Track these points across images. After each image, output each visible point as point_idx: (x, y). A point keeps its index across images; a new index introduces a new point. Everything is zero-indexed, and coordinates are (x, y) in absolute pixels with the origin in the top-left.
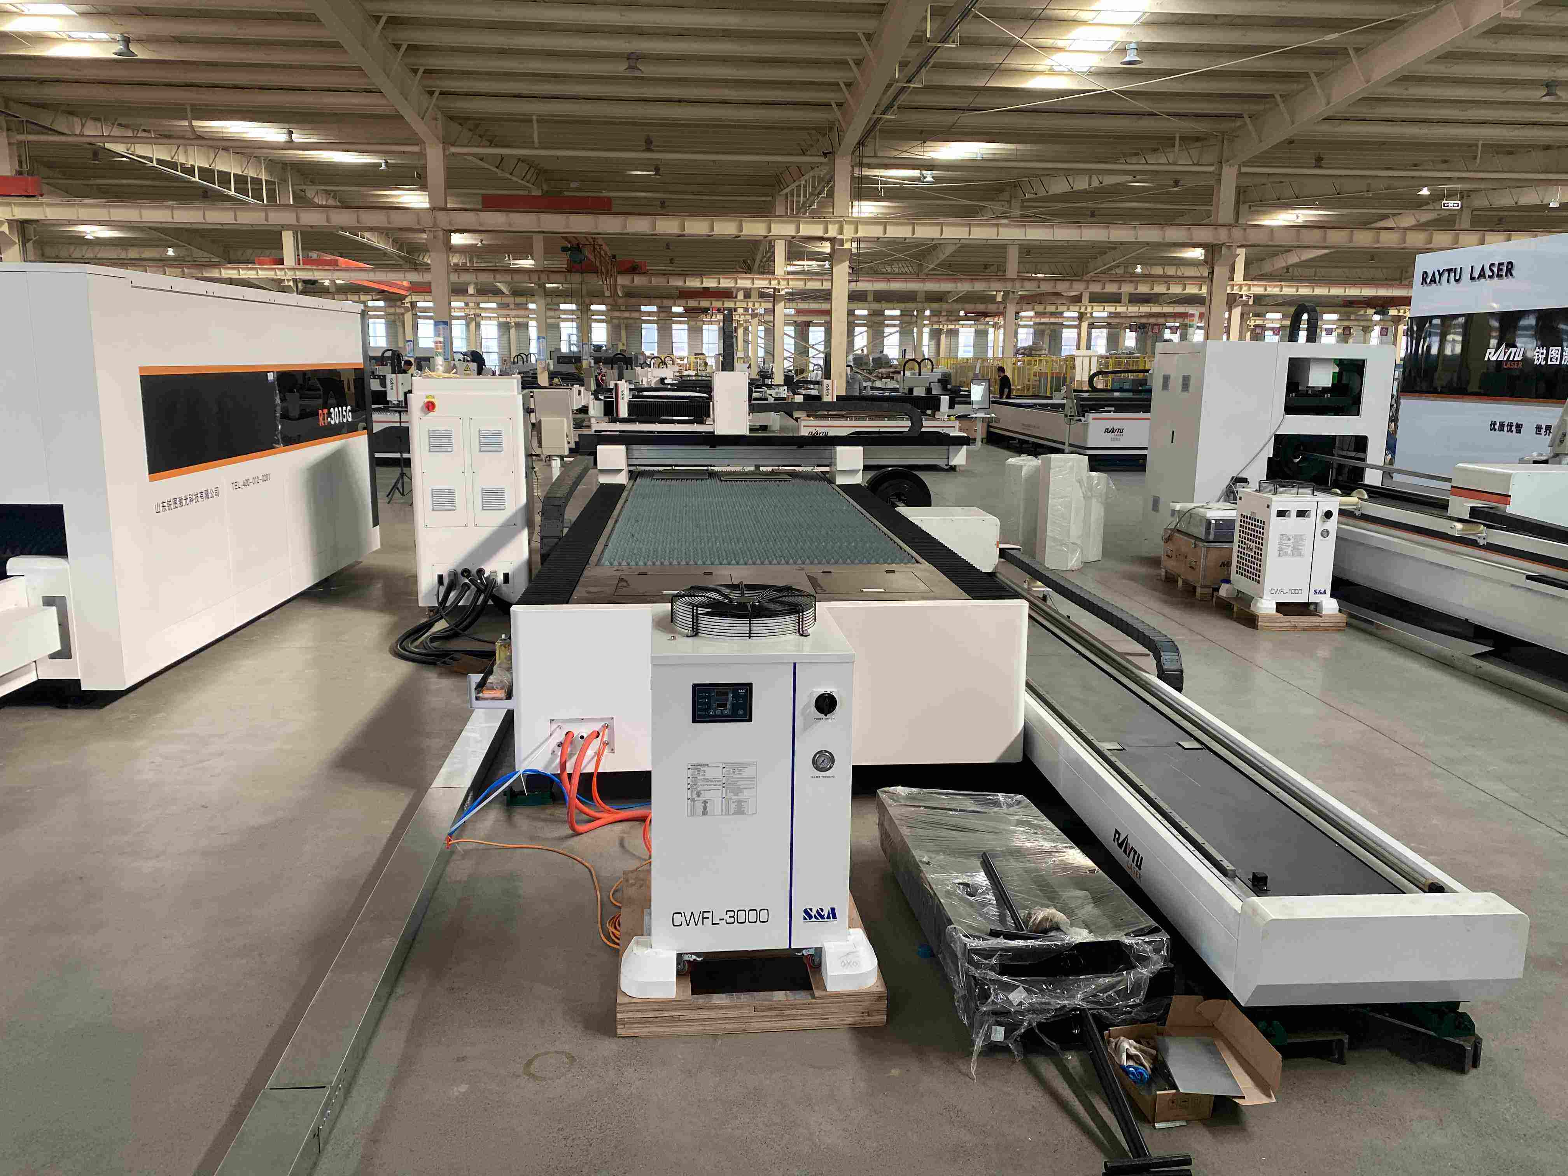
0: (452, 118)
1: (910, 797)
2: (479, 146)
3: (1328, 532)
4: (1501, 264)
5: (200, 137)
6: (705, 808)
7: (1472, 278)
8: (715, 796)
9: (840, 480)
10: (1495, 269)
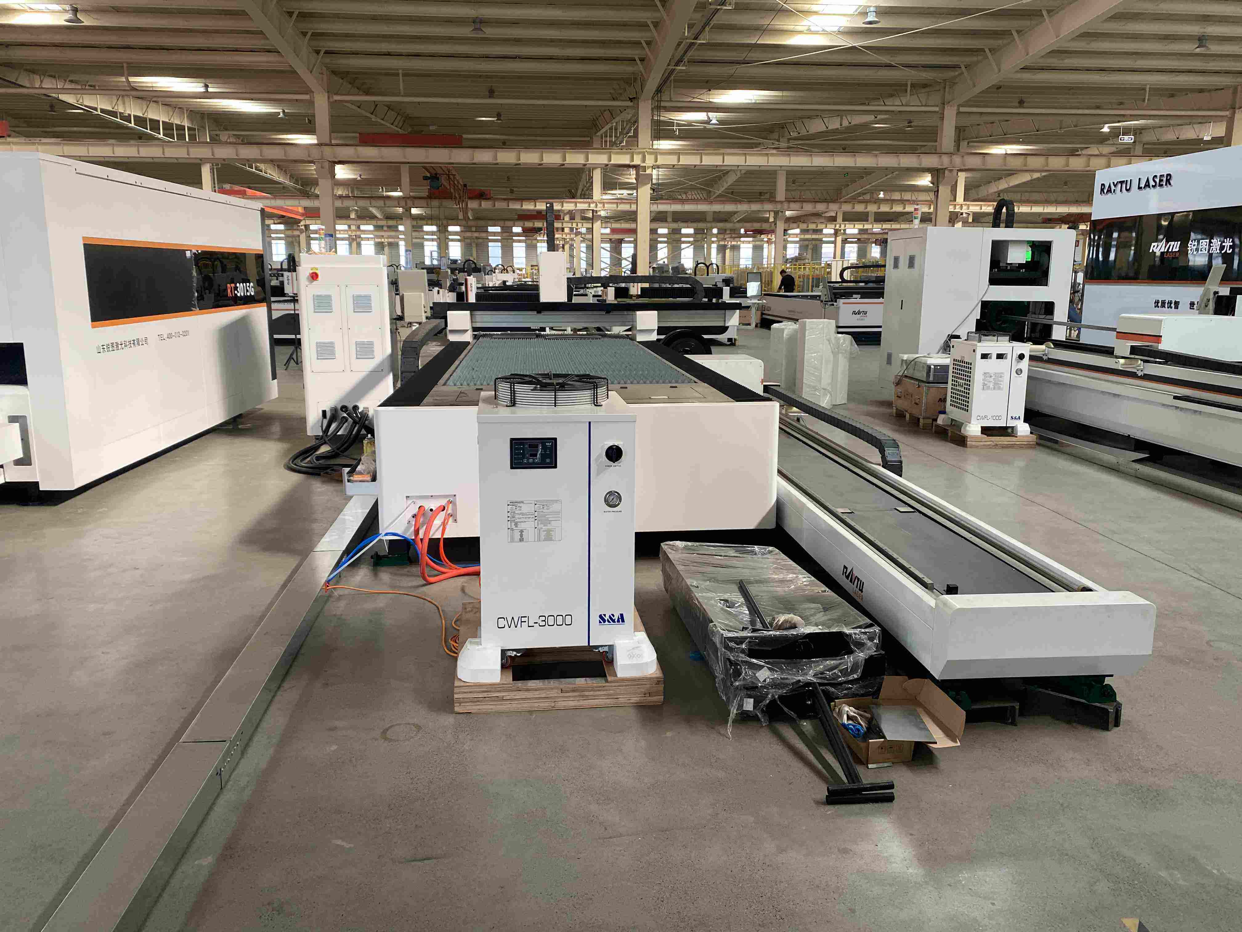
0: (334, 72)
1: (686, 548)
2: (358, 95)
3: (1021, 370)
4: (1162, 176)
5: (134, 89)
6: (521, 535)
7: (1140, 188)
8: (528, 526)
9: (640, 338)
10: (1157, 180)
